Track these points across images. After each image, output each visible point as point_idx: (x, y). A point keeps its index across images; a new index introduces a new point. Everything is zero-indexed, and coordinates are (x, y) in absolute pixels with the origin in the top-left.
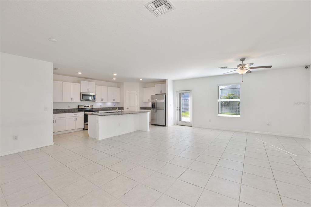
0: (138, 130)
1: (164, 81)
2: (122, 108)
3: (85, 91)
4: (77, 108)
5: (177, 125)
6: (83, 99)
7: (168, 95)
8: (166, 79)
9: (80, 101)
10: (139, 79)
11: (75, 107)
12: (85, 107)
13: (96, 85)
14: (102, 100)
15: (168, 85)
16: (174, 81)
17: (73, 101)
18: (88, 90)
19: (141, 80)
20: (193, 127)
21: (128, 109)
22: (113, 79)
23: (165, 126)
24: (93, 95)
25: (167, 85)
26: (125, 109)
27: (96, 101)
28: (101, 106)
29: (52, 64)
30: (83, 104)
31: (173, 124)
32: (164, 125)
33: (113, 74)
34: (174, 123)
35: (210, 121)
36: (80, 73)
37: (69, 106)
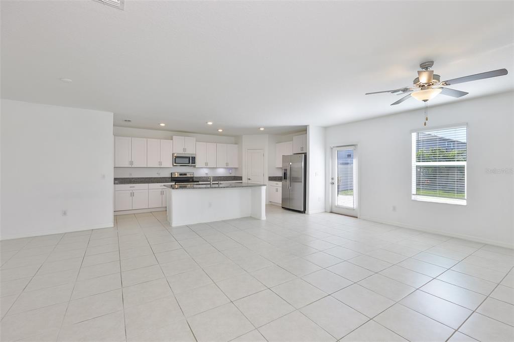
0: (249, 216)
1: (303, 131)
2: (240, 178)
3: (179, 151)
4: (170, 176)
5: (331, 212)
6: (175, 163)
7: (309, 155)
8: (306, 126)
9: (172, 166)
10: (259, 128)
11: (167, 174)
12: (180, 175)
13: (196, 141)
14: (206, 164)
15: (309, 136)
16: (326, 129)
17: (162, 166)
18: (184, 150)
19: (262, 129)
20: (360, 219)
21: (249, 179)
22: (218, 130)
23: (304, 212)
24: (192, 157)
25: (307, 136)
26: (244, 180)
27: (196, 167)
28: (206, 174)
29: (112, 114)
30: (178, 171)
31: (324, 211)
32: (302, 210)
33: (207, 122)
34: (325, 209)
35: (394, 209)
36: (162, 125)
37: (157, 174)
